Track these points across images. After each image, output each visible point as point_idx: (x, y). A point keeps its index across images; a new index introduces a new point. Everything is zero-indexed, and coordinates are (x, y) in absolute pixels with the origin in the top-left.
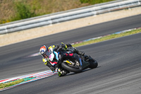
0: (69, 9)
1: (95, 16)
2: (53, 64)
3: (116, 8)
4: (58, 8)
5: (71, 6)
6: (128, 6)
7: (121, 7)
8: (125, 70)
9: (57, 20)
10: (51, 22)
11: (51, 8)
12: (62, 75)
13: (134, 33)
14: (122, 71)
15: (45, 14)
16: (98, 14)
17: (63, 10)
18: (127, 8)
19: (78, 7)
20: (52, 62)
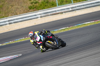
0: (21, 13)
1: (39, 18)
2: (39, 44)
3: (54, 13)
4: (13, 13)
5: (22, 11)
6: (63, 11)
7: (57, 12)
8: (60, 56)
9: (12, 22)
10: (8, 23)
11: (8, 13)
12: (43, 51)
13: (67, 30)
14: (58, 57)
15: (4, 17)
16: (41, 17)
17: (17, 14)
18: (62, 13)
19: (27, 12)
20: (39, 42)
